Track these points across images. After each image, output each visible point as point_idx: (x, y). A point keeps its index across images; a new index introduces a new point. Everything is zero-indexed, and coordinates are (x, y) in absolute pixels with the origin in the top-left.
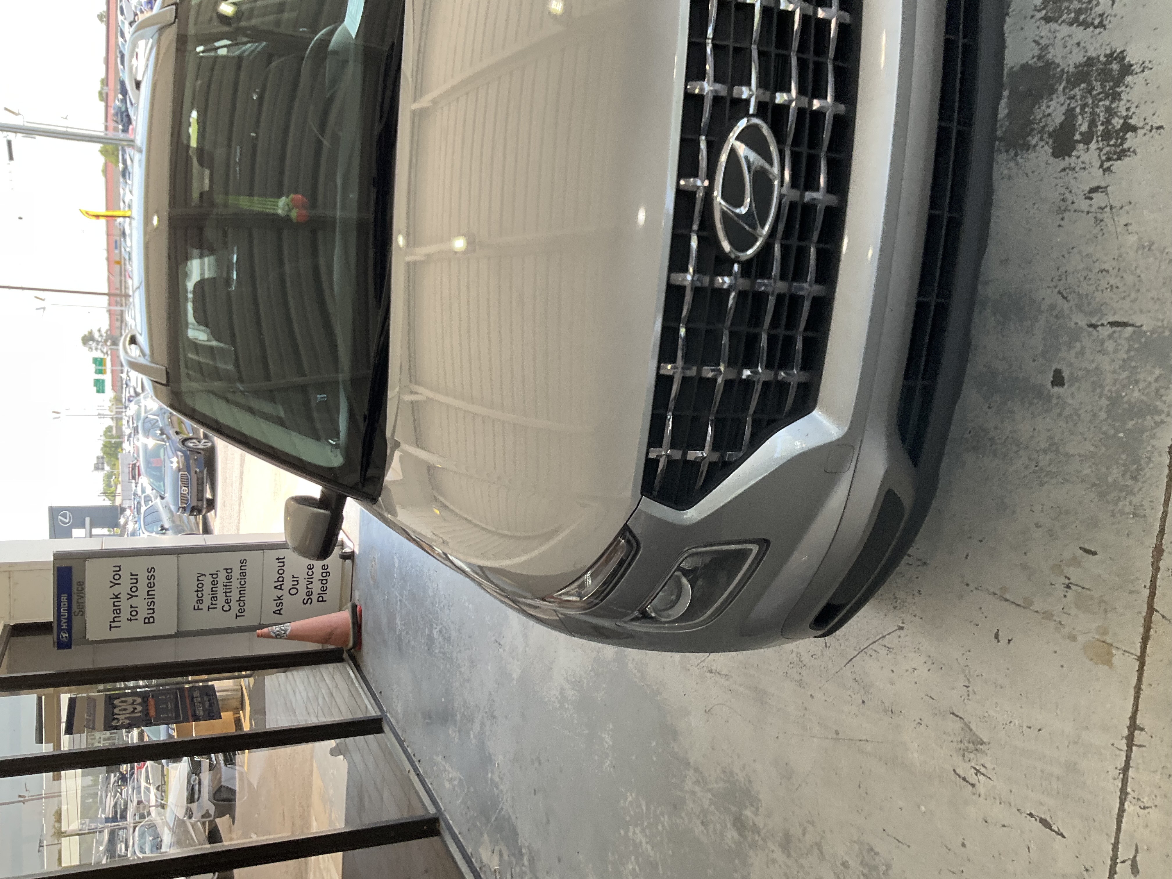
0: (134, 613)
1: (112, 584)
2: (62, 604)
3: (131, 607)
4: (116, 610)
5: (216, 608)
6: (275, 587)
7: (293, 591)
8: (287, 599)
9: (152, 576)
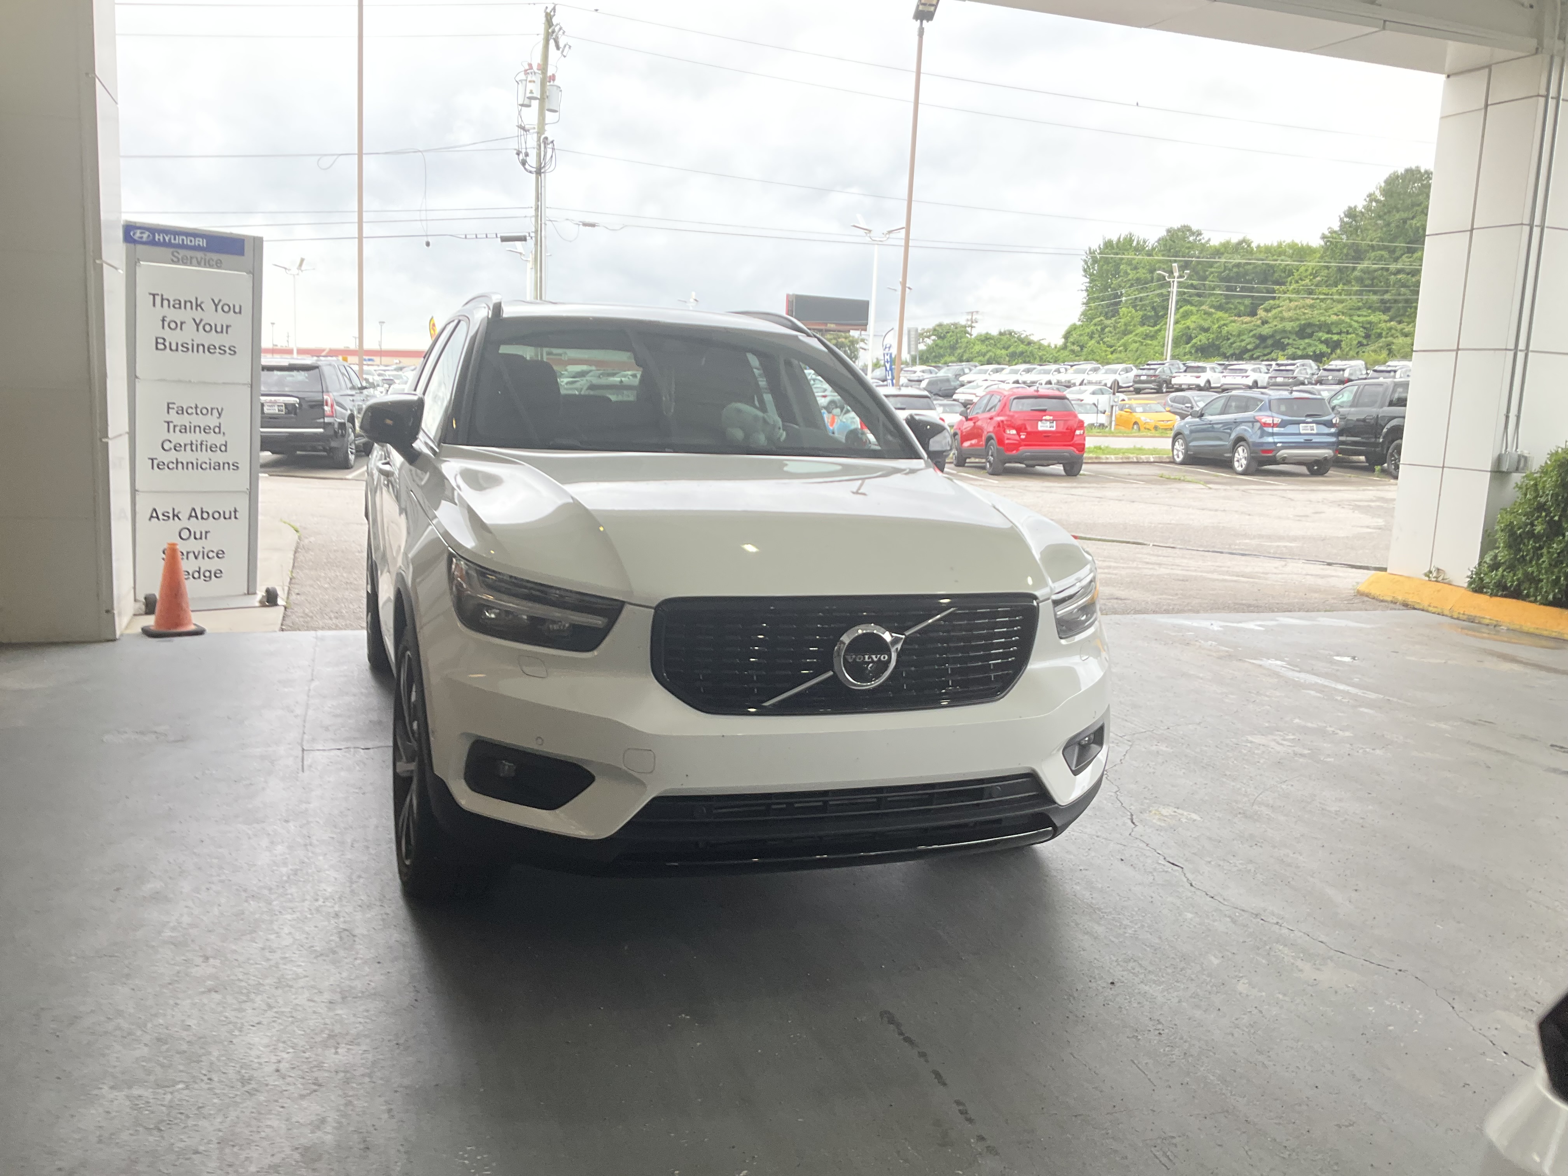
0: (173, 325)
1: (216, 302)
2: (193, 239)
3: (182, 323)
4: (180, 304)
5: (169, 431)
6: (194, 509)
7: (185, 534)
8: (176, 525)
9: (225, 351)
